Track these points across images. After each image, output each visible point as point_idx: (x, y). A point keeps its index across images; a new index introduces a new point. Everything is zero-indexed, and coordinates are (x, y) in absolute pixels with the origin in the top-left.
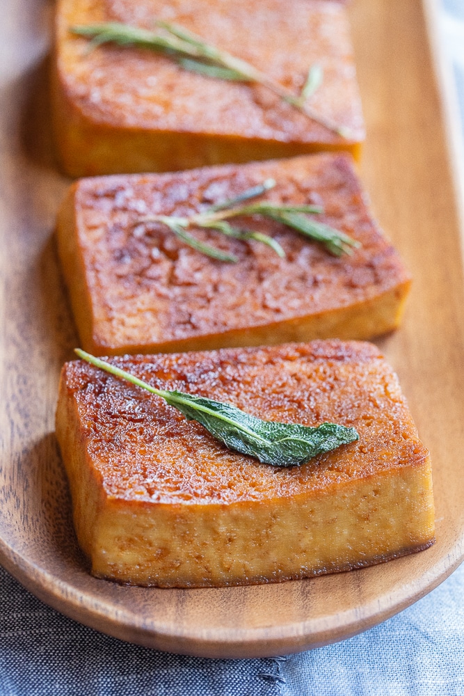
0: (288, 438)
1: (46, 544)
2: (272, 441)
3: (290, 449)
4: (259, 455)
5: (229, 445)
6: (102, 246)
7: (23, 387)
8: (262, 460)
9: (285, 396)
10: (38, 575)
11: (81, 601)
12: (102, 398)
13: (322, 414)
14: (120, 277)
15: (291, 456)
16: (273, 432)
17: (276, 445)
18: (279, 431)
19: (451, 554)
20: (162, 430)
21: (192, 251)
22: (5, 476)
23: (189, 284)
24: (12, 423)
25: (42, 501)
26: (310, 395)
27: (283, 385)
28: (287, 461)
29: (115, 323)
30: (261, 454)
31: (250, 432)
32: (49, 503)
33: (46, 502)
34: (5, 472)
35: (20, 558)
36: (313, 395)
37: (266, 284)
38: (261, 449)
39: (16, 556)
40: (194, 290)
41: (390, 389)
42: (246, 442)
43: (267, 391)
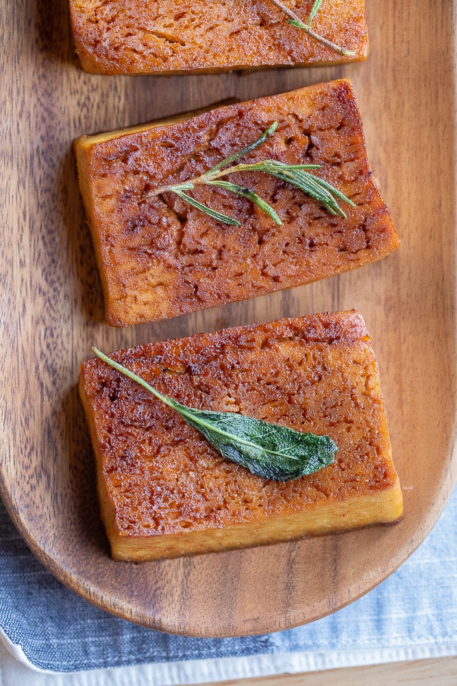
0: (277, 452)
1: (73, 526)
3: (278, 462)
5: (226, 457)
6: (115, 217)
7: (50, 340)
8: (253, 472)
9: (278, 388)
10: (65, 576)
11: (102, 601)
12: (116, 405)
13: (309, 412)
14: (132, 249)
16: (265, 435)
18: (270, 435)
19: (414, 538)
20: (168, 437)
21: (200, 215)
22: (37, 453)
23: (196, 252)
24: (42, 384)
25: (70, 466)
26: (300, 387)
27: (277, 374)
28: (275, 473)
29: (128, 299)
30: (253, 466)
32: (75, 467)
33: (73, 468)
34: (37, 448)
35: (50, 559)
36: (303, 387)
37: (267, 248)
38: (253, 460)
39: (47, 557)
40: (200, 257)
41: (371, 384)
42: (241, 453)
43: (262, 382)
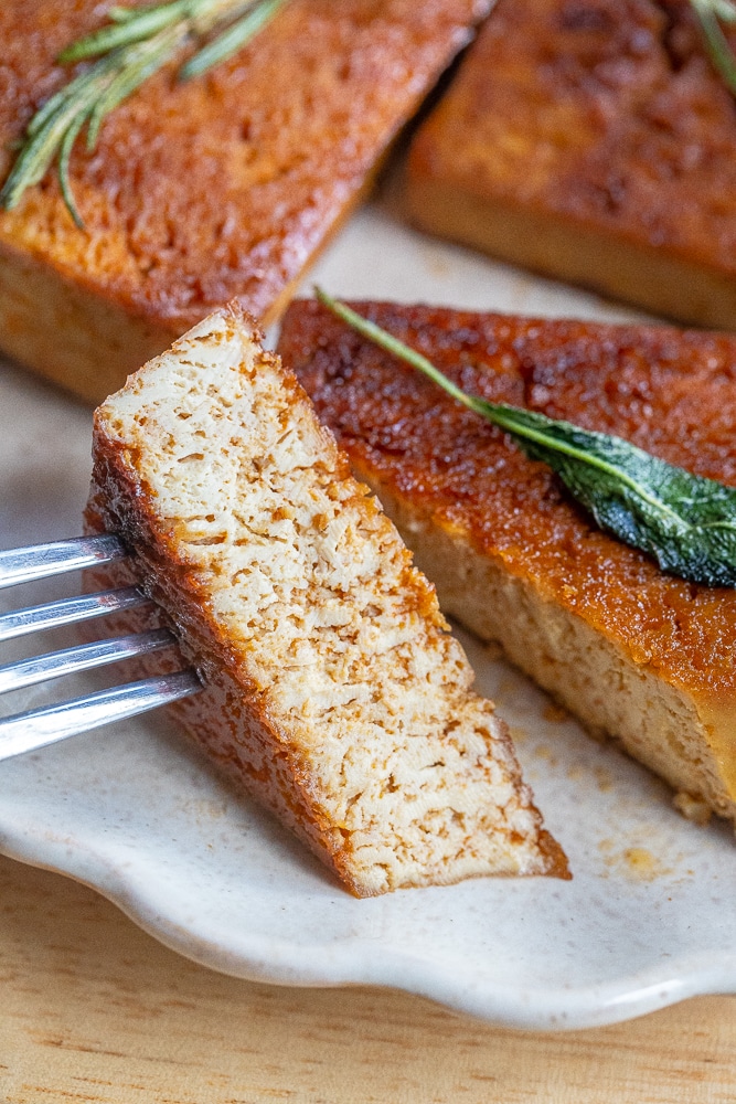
0: (726, 524)
2: (693, 522)
3: (724, 547)
4: (660, 553)
5: (604, 524)
8: (664, 565)
15: (726, 563)
16: (699, 501)
17: (697, 535)
18: (711, 502)
28: (714, 573)
30: (666, 552)
31: (651, 497)
38: (668, 538)
42: (639, 519)
43: (696, 435)
